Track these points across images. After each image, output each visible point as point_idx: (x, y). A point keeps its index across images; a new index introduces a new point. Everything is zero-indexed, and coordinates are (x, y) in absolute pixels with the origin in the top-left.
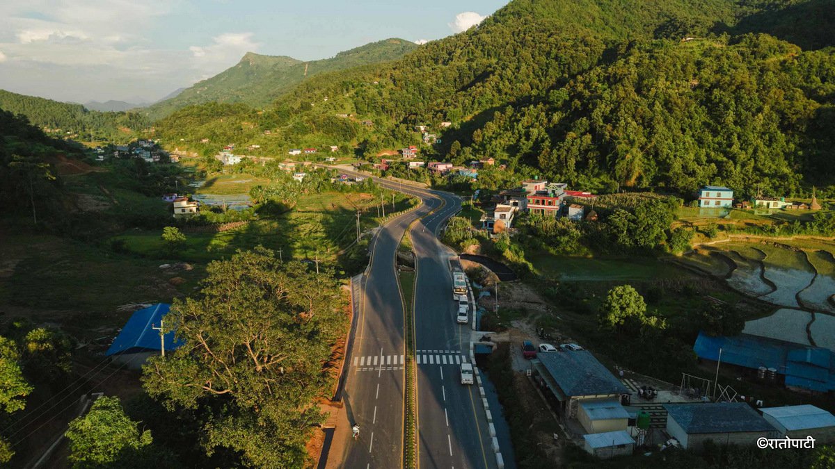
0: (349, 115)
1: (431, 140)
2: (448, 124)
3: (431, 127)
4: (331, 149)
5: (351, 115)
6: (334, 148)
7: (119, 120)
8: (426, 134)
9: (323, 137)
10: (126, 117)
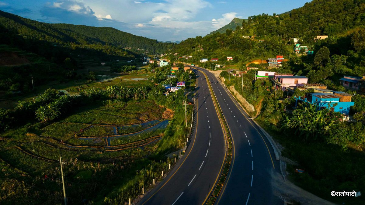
0: (250, 37)
1: (302, 51)
2: (324, 37)
3: (307, 40)
4: (227, 59)
5: (252, 37)
6: (229, 58)
7: (168, 46)
8: (298, 45)
9: (229, 51)
10: (171, 45)
